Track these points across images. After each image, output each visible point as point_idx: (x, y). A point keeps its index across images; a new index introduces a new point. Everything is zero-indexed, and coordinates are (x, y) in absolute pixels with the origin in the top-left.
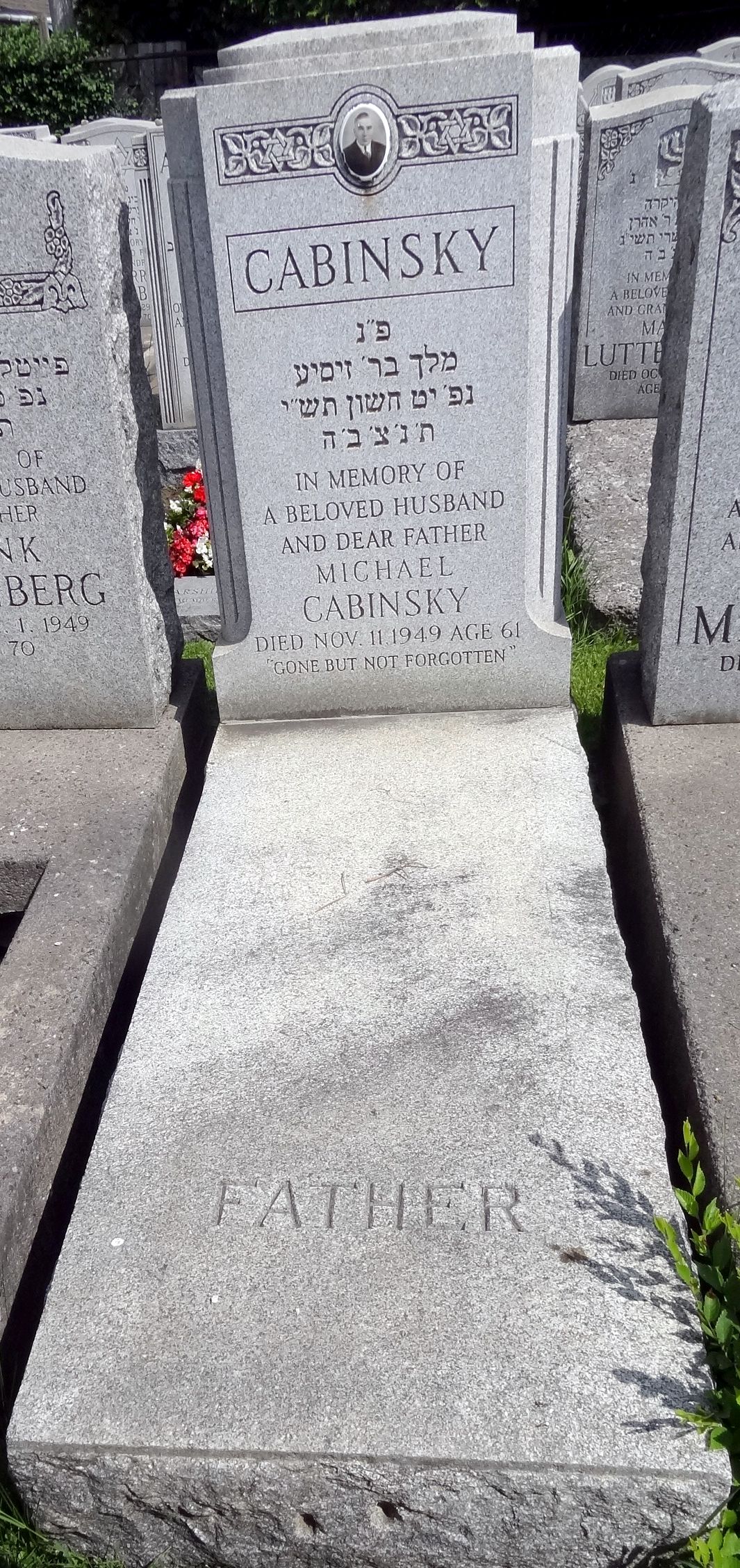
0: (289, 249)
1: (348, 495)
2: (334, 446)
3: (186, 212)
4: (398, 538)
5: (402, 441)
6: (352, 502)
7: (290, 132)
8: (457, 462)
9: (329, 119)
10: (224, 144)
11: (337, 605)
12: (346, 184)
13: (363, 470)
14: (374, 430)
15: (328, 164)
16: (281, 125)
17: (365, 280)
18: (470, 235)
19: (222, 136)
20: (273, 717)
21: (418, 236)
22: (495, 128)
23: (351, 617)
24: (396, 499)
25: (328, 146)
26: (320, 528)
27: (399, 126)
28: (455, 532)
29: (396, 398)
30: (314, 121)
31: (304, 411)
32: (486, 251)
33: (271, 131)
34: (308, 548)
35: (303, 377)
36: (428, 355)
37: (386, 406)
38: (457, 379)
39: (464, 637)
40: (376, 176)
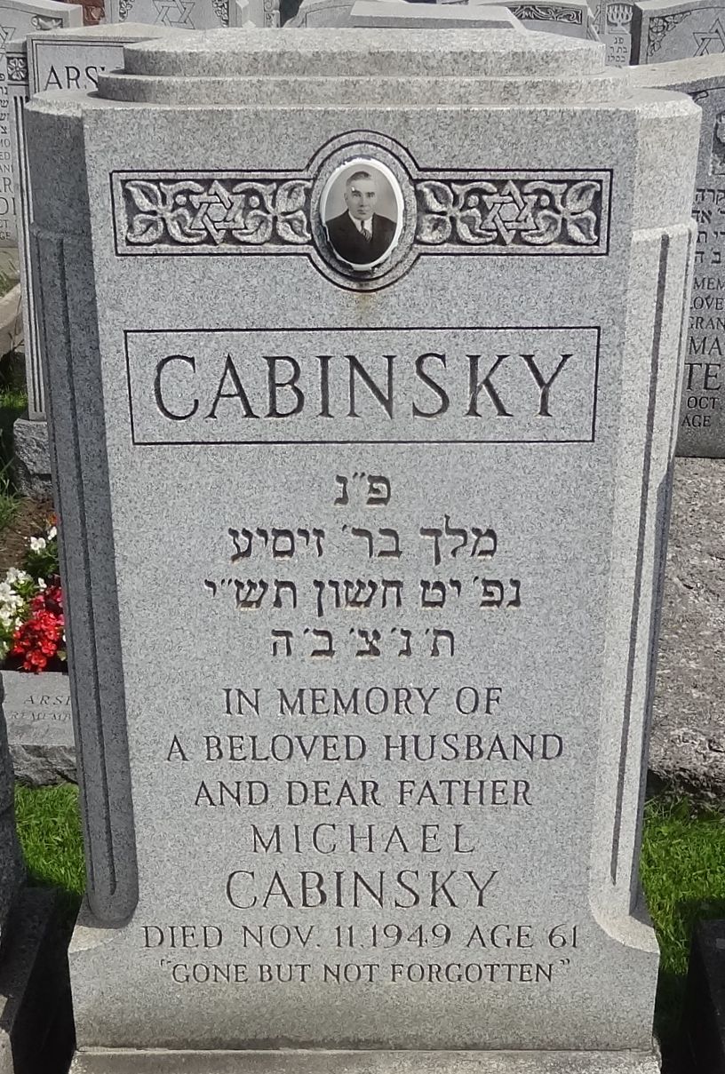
0: (229, 358)
1: (310, 727)
2: (289, 652)
3: (58, 282)
4: (388, 794)
5: (402, 652)
6: (316, 737)
7: (239, 188)
8: (489, 690)
9: (305, 174)
10: (128, 195)
11: (281, 885)
12: (327, 271)
13: (336, 690)
14: (356, 634)
15: (300, 240)
16: (224, 176)
17: (352, 414)
18: (526, 363)
19: (124, 182)
20: (168, 1045)
21: (443, 358)
22: (573, 214)
23: (305, 904)
24: (388, 738)
25: (301, 213)
26: (260, 771)
27: (419, 195)
28: (481, 791)
29: (395, 589)
30: (281, 176)
31: (242, 598)
32: (551, 389)
33: (207, 183)
34: (238, 799)
35: (244, 548)
36: (450, 531)
37: (377, 600)
38: (495, 568)
39: (489, 943)
40: (379, 266)
